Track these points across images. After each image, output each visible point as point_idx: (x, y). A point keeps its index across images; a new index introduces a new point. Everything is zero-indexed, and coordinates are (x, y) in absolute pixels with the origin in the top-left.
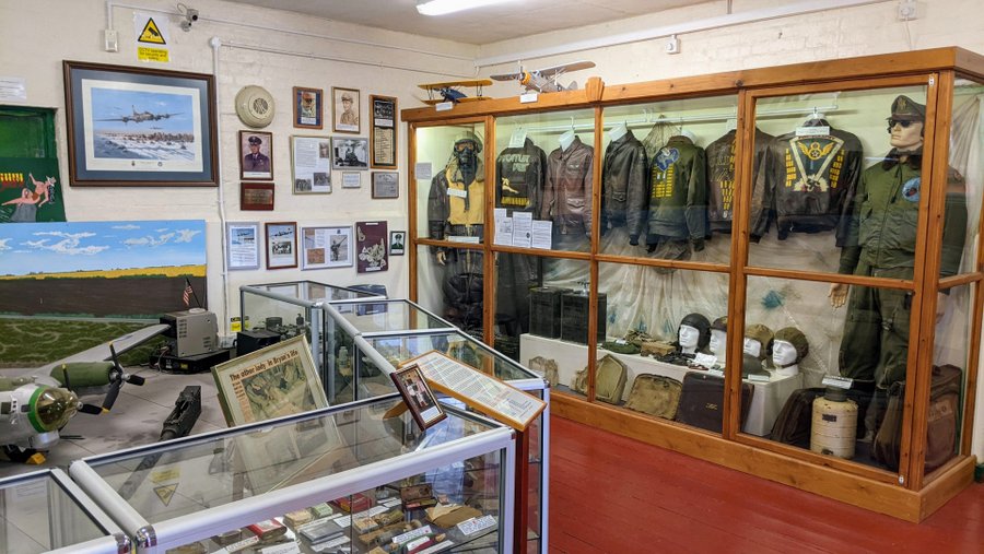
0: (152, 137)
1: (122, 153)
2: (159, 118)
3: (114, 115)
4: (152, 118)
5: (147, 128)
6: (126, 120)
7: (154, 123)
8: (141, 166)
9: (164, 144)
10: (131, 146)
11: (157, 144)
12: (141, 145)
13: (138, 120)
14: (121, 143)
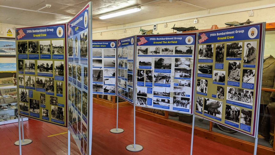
0: (9, 49)
1: (4, 52)
2: (10, 46)
3: (2, 45)
4: (9, 46)
5: (8, 47)
6: (4, 46)
7: (10, 47)
8: (7, 54)
9: (11, 50)
10: (5, 50)
11: (10, 50)
12: (7, 50)
13: (7, 46)
14: (4, 50)
